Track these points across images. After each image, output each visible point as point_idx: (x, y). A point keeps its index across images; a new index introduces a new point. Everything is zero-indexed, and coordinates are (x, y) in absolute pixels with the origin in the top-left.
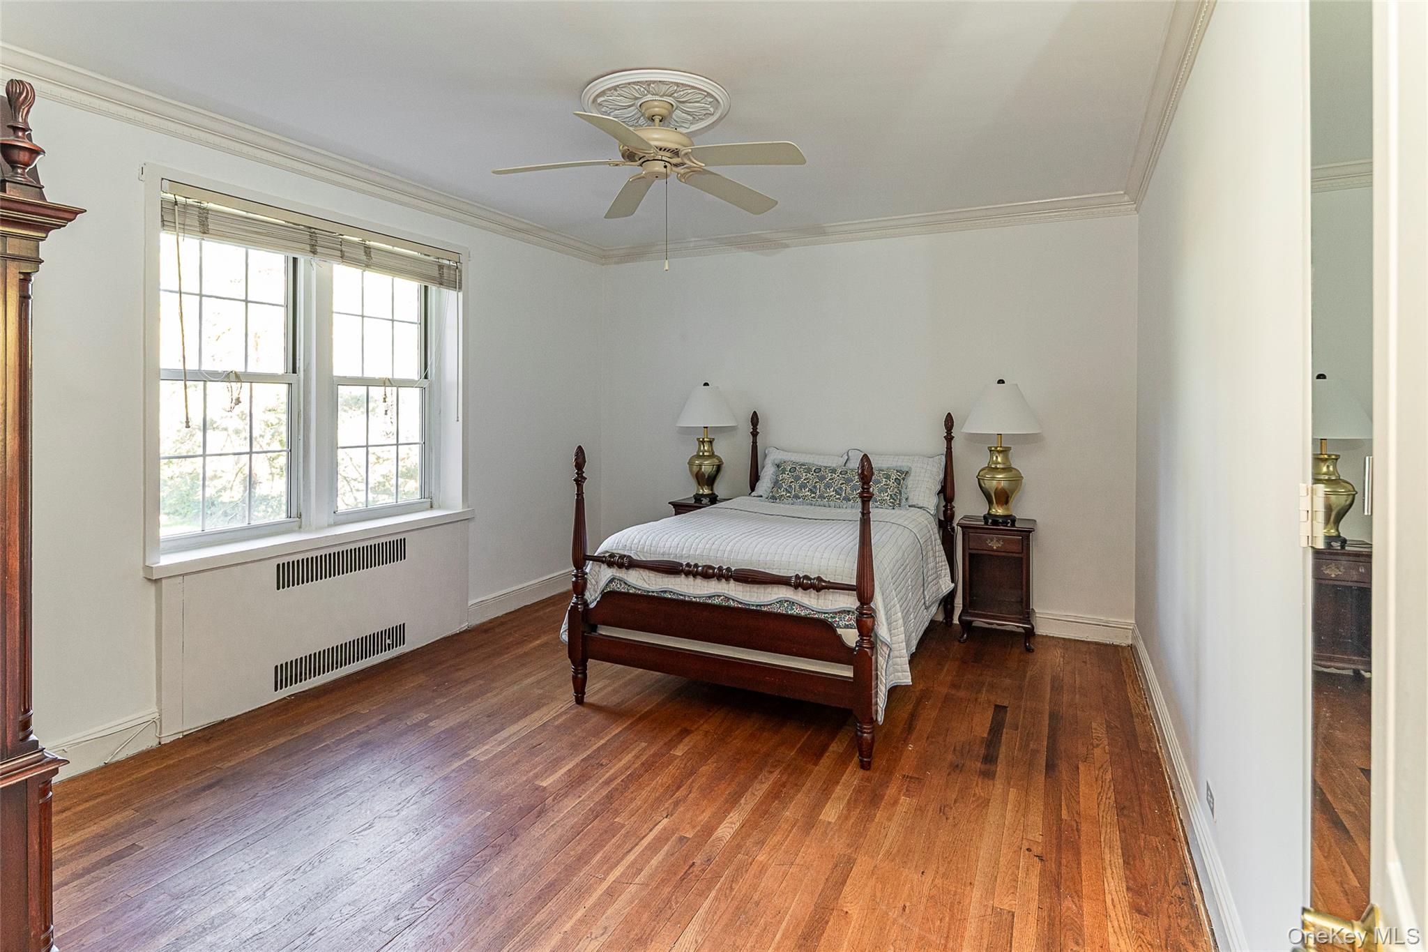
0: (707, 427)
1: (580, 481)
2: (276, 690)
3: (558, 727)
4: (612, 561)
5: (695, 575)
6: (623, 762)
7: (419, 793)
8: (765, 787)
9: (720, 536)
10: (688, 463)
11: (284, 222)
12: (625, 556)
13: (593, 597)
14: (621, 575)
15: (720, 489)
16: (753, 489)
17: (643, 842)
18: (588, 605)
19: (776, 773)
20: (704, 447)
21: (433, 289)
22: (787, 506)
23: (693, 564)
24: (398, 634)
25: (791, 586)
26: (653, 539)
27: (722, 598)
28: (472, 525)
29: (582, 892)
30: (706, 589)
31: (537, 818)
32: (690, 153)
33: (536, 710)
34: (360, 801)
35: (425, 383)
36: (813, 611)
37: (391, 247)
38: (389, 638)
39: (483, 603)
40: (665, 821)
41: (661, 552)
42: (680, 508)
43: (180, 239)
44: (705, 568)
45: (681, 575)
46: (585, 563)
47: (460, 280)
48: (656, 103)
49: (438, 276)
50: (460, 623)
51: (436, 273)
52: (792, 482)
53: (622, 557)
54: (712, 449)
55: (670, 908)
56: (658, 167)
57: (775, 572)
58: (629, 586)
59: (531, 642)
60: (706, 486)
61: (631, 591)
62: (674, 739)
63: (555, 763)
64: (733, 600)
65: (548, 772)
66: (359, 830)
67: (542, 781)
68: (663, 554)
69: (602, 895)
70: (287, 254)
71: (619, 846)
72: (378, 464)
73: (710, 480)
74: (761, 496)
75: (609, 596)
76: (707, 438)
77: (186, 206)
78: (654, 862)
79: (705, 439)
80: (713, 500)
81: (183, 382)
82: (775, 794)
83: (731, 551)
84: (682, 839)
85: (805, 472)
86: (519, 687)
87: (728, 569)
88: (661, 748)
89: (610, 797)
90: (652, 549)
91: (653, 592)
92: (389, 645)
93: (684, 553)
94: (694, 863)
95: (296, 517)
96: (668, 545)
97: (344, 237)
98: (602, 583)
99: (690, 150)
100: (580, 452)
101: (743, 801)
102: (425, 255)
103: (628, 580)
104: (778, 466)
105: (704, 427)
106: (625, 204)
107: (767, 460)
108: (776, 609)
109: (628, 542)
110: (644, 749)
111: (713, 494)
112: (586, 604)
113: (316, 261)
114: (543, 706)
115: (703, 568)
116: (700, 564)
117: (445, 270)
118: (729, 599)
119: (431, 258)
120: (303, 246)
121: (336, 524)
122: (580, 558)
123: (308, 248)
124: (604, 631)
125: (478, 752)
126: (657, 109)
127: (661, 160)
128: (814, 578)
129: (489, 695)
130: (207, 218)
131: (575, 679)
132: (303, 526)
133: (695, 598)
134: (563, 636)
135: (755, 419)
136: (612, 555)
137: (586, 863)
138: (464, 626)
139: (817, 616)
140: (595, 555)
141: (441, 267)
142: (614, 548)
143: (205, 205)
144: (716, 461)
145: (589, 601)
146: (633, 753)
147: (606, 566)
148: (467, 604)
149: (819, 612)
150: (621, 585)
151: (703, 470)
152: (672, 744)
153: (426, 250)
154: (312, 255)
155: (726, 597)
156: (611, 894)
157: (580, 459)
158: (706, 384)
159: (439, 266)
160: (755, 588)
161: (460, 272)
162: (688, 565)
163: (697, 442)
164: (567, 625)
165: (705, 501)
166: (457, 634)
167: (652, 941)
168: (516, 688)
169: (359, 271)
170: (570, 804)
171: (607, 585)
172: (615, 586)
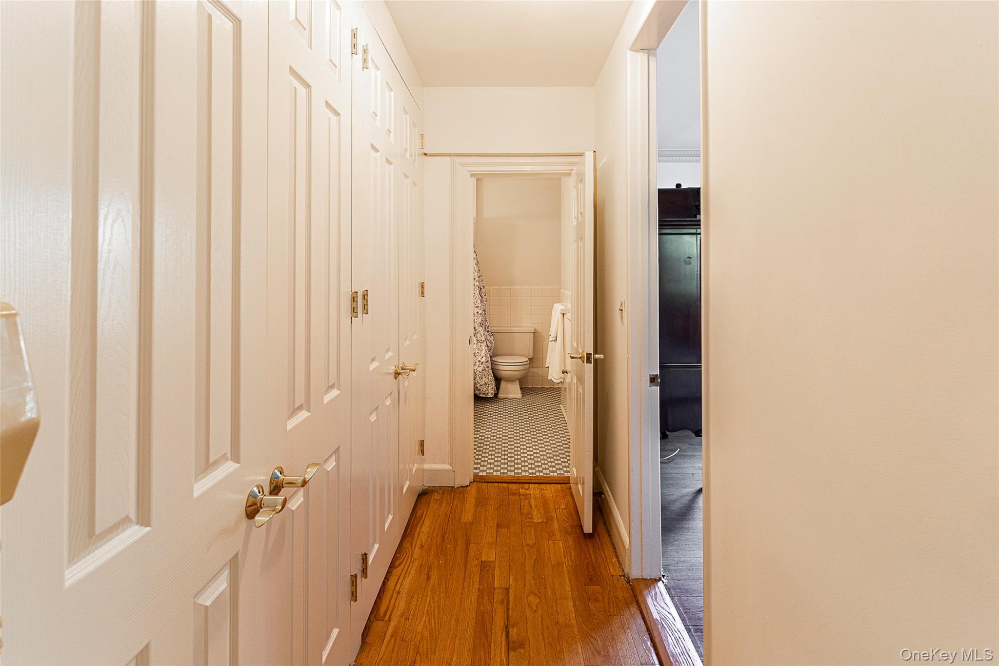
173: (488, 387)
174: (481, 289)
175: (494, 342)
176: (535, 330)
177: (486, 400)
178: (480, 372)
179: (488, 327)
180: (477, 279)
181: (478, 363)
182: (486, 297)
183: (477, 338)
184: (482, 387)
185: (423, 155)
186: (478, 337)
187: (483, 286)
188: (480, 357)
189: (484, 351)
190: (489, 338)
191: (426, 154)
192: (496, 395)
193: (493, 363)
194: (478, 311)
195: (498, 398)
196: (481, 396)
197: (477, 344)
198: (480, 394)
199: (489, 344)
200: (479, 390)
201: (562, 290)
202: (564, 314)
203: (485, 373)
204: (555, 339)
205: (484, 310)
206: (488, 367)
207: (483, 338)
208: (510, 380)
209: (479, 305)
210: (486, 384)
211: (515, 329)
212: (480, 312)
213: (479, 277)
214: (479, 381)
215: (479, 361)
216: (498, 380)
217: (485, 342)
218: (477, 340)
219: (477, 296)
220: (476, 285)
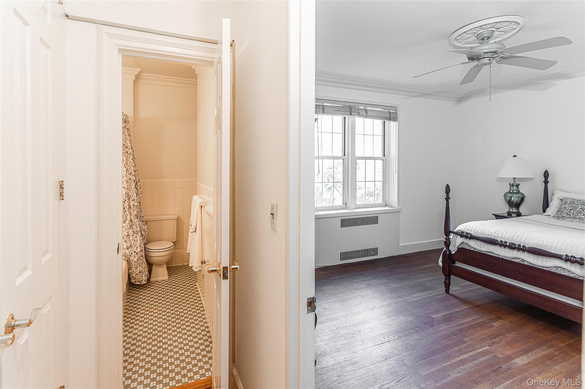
0: (515, 178)
1: (447, 199)
2: (341, 261)
3: (438, 299)
4: (462, 234)
5: (505, 246)
6: (467, 320)
7: (387, 305)
8: (544, 353)
9: (520, 230)
10: (504, 196)
11: (342, 106)
12: (469, 233)
13: (453, 249)
14: (467, 242)
15: (522, 209)
16: (544, 211)
17: (476, 350)
18: (451, 252)
19: (551, 350)
20: (513, 188)
21: (387, 122)
22: (568, 222)
23: (504, 241)
24: (375, 251)
25: (563, 260)
26: (483, 228)
27: (520, 259)
28: (400, 214)
29: (450, 357)
30: (511, 254)
31: (430, 327)
32: (502, 51)
33: (428, 290)
34: (369, 301)
35: (384, 158)
36: (578, 275)
37: (373, 108)
38: (373, 252)
39: (405, 246)
40: (488, 347)
41: (487, 234)
42: (498, 217)
43: (318, 115)
44: (511, 244)
45: (498, 245)
46: (450, 234)
47: (397, 117)
48: (485, 32)
49: (389, 117)
50: (397, 252)
51: (388, 116)
52: (572, 209)
53: (467, 233)
54: (518, 189)
55: (489, 377)
56: (486, 60)
57: (552, 252)
58: (471, 247)
59: (425, 265)
60: (514, 208)
61: (471, 249)
62: (493, 319)
63: (437, 312)
64: (527, 262)
65: (434, 313)
66: (370, 309)
67: (432, 315)
68: (488, 235)
69: (458, 361)
70: (343, 116)
71: (465, 348)
72: (359, 190)
73: (518, 205)
74: (550, 216)
75: (461, 250)
76: (515, 185)
77: (319, 105)
78: (482, 359)
79: (514, 184)
80: (519, 215)
81: (318, 160)
82: (550, 357)
83: (526, 238)
84: (496, 356)
85: (581, 205)
86: (421, 280)
87: (524, 246)
88: (487, 320)
89: (461, 330)
90: (482, 232)
91: (483, 251)
92: (373, 254)
93: (499, 235)
94: (501, 367)
95: (345, 205)
96: (491, 231)
97: (360, 107)
98: (458, 244)
99: (503, 50)
100: (448, 187)
101: (530, 354)
102: (384, 109)
103: (470, 244)
104: (562, 200)
105: (513, 178)
106: (469, 78)
107: (553, 197)
108: (553, 270)
109: (470, 227)
110: (478, 318)
111: (519, 212)
112: (450, 251)
113: (351, 117)
114: (431, 290)
115: (510, 244)
116: (508, 242)
117: (392, 114)
118: (524, 261)
119: (386, 110)
120: (347, 113)
121: (356, 208)
122: (447, 232)
123: (349, 113)
124: (458, 264)
125: (407, 298)
126: (486, 35)
127: (488, 57)
128: (578, 258)
129: (410, 280)
130: (324, 108)
131: (445, 282)
132: (347, 207)
133: (505, 257)
134: (440, 263)
135: (546, 175)
136: (462, 232)
137: (451, 348)
138: (398, 254)
139: (580, 278)
140: (455, 231)
141: (390, 113)
142: (463, 229)
143: (324, 104)
144: (520, 196)
145: (451, 251)
146: (472, 318)
147: (459, 236)
148: (399, 245)
149: (582, 277)
150: (467, 246)
151: (512, 199)
152: (492, 320)
153: (385, 108)
154: (350, 115)
155: (523, 260)
156: (463, 362)
157: (448, 190)
158: (515, 156)
159: (389, 113)
160: (540, 258)
161: (397, 114)
162: (501, 241)
163: (509, 185)
164: (442, 259)
165: (513, 215)
166: (395, 256)
167: (480, 384)
168: (420, 280)
169: (363, 119)
170: (444, 327)
171: (460, 245)
172: (463, 246)
173: (142, 275)
174: (137, 182)
175: (147, 231)
176: (178, 217)
177: (141, 286)
178: (135, 262)
179: (143, 217)
180: (133, 173)
181: (133, 254)
182: (141, 190)
183: (133, 230)
184: (137, 276)
185: (64, 17)
186: (134, 228)
187: (139, 180)
188: (136, 248)
189: (139, 241)
190: (143, 227)
191: (68, 16)
192: (149, 280)
193: (146, 250)
194: (134, 203)
195: (150, 282)
196: (136, 283)
197: (133, 235)
198: (135, 282)
199: (143, 233)
200: (135, 279)
201: (198, 183)
202: (202, 206)
203: (139, 262)
204: (195, 230)
205: (140, 202)
206: (142, 256)
207: (138, 229)
208: (160, 265)
209: (135, 198)
210: (140, 272)
211: (163, 217)
212: (136, 204)
213: (135, 171)
214: (134, 270)
215: (135, 252)
216: (150, 265)
217: (140, 233)
218: (133, 232)
219: (133, 190)
220: (132, 179)
